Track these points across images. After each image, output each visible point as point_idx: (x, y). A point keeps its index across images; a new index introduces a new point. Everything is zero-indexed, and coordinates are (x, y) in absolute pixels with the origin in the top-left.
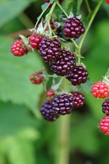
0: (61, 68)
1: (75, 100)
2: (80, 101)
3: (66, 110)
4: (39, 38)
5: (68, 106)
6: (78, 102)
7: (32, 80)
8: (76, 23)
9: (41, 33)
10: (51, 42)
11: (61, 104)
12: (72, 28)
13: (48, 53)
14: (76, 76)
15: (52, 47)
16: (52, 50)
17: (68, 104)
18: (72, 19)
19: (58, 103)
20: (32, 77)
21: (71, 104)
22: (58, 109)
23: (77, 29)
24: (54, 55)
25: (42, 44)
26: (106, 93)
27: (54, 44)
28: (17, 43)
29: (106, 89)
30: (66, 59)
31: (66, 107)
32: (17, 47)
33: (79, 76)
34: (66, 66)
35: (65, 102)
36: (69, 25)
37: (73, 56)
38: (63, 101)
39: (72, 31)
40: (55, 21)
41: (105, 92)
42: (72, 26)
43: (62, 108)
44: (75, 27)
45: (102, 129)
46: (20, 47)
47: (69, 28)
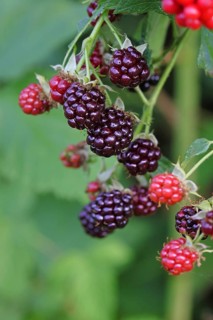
0: (102, 141)
1: (140, 202)
2: (149, 204)
3: (115, 220)
4: (66, 83)
5: (119, 214)
6: (145, 207)
7: (64, 159)
8: (132, 58)
9: (72, 74)
10: (84, 91)
11: (106, 210)
12: (123, 68)
13: (76, 113)
14: (136, 157)
15: (86, 102)
16: (85, 107)
17: (120, 209)
18: (126, 50)
19: (102, 207)
20: (64, 154)
21: (127, 209)
22: (101, 218)
23: (133, 70)
24: (89, 117)
25: (69, 95)
26: (176, 196)
27: (90, 95)
28: (31, 90)
29: (175, 188)
30: (114, 125)
31: (116, 215)
32: (29, 97)
33: (141, 159)
34: (112, 139)
35: (114, 205)
36: (118, 62)
37: (129, 119)
38: (110, 203)
39: (122, 73)
40: (105, 52)
41: (174, 193)
42: (123, 64)
43: (107, 217)
44: (129, 67)
45: (165, 264)
46: (35, 98)
47: (118, 67)
